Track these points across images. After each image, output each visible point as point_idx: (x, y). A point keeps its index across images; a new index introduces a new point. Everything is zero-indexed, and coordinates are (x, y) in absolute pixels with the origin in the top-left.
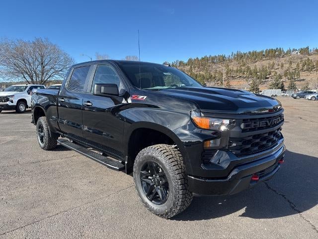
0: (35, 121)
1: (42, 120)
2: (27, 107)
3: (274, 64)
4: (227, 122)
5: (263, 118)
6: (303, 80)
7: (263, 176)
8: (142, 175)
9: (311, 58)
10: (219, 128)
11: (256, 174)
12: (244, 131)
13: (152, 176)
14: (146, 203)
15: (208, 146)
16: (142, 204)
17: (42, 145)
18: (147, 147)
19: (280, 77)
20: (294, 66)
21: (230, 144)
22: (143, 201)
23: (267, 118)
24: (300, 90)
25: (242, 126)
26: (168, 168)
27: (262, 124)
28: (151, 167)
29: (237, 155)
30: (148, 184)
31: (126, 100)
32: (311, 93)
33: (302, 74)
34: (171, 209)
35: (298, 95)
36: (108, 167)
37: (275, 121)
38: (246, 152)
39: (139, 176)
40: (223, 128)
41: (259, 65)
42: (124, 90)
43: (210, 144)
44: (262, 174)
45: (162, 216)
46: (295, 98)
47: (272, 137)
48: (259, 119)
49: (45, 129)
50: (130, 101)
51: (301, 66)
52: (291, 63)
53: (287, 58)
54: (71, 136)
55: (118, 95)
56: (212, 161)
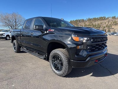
0: (12, 42)
1: (15, 41)
2: (10, 38)
3: (102, 22)
4: (86, 39)
5: (100, 38)
6: (113, 28)
7: (99, 61)
8: (52, 60)
9: (116, 20)
10: (83, 41)
11: (97, 59)
12: (92, 42)
13: (56, 61)
14: (54, 71)
15: (78, 48)
16: (52, 71)
17: (15, 51)
18: (54, 49)
19: (105, 27)
20: (110, 23)
21: (87, 47)
22: (53, 70)
23: (101, 38)
24: (112, 32)
25: (92, 40)
26: (62, 57)
27: (99, 40)
28: (56, 57)
29: (90, 52)
30: (55, 64)
31: (46, 32)
32: (116, 33)
33: (113, 26)
34: (64, 73)
35: (111, 34)
36: (40, 58)
37: (104, 39)
38: (93, 51)
39: (51, 61)
40: (84, 41)
41: (97, 23)
42: (46, 28)
43: (79, 47)
44: (99, 59)
45: (60, 76)
46: (110, 35)
47: (103, 45)
48: (98, 38)
49: (16, 44)
50: (48, 32)
51: (112, 23)
52: (109, 22)
53: (107, 20)
54: (26, 47)
55: (43, 30)
56: (80, 54)
